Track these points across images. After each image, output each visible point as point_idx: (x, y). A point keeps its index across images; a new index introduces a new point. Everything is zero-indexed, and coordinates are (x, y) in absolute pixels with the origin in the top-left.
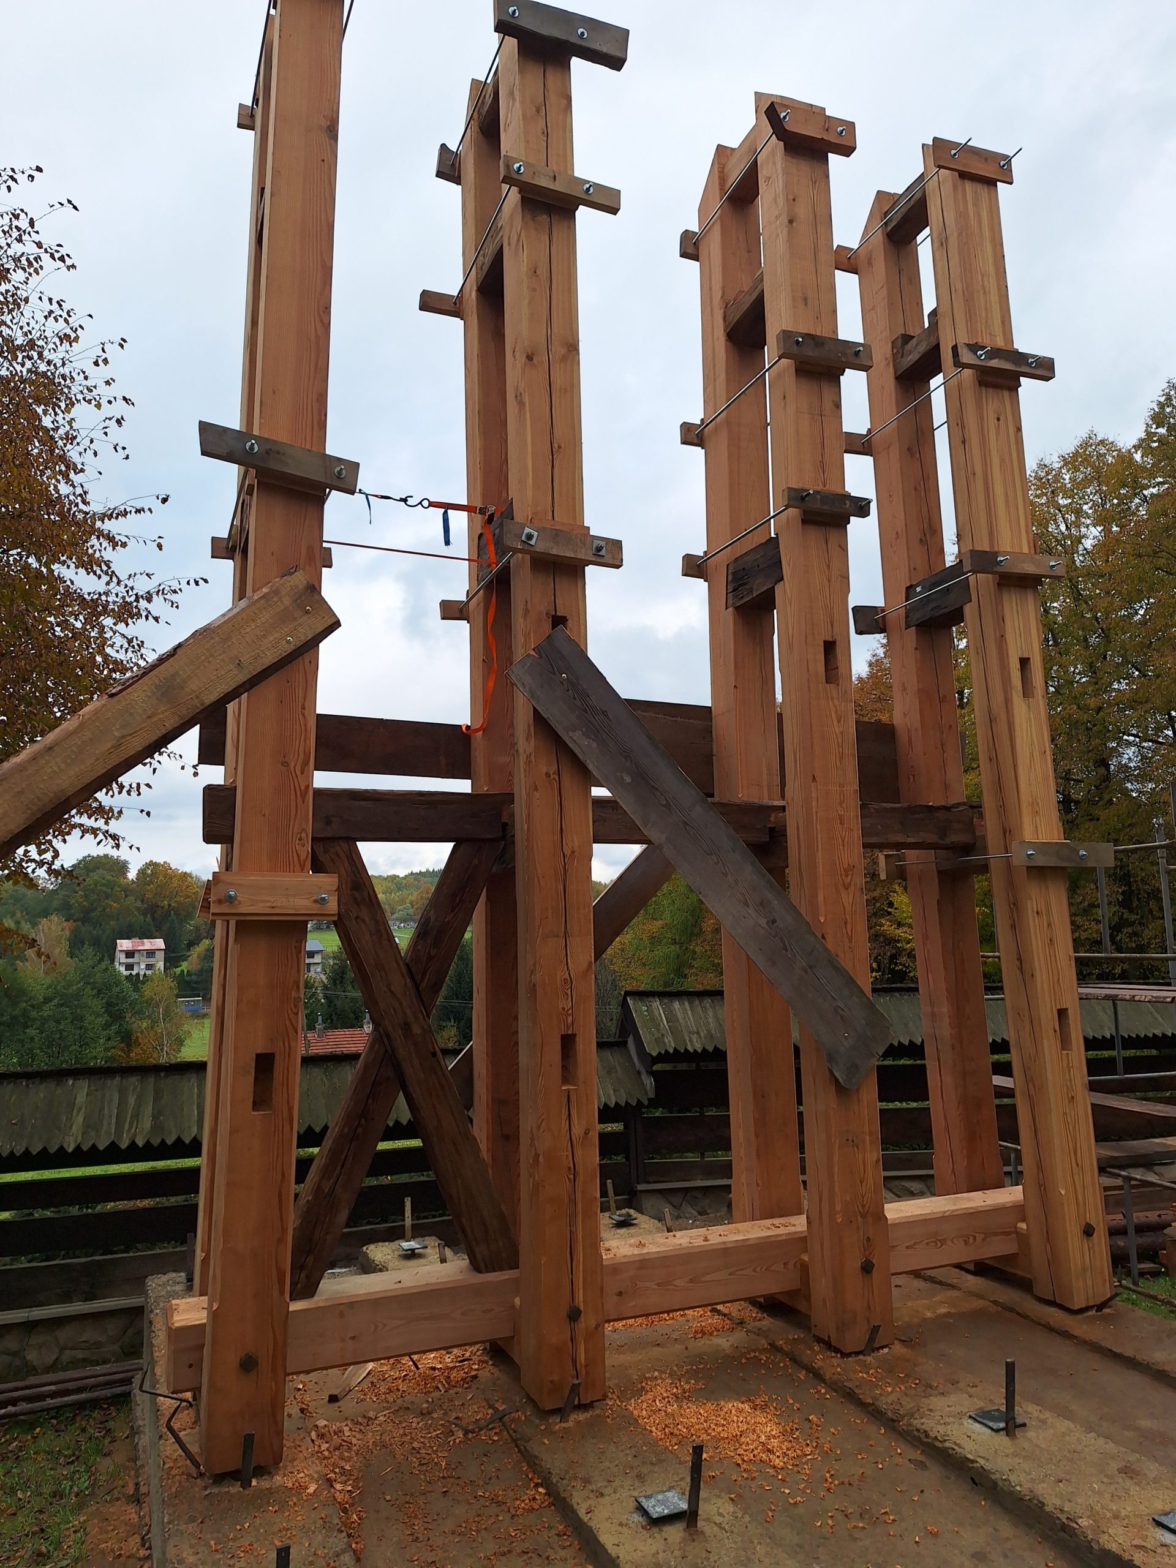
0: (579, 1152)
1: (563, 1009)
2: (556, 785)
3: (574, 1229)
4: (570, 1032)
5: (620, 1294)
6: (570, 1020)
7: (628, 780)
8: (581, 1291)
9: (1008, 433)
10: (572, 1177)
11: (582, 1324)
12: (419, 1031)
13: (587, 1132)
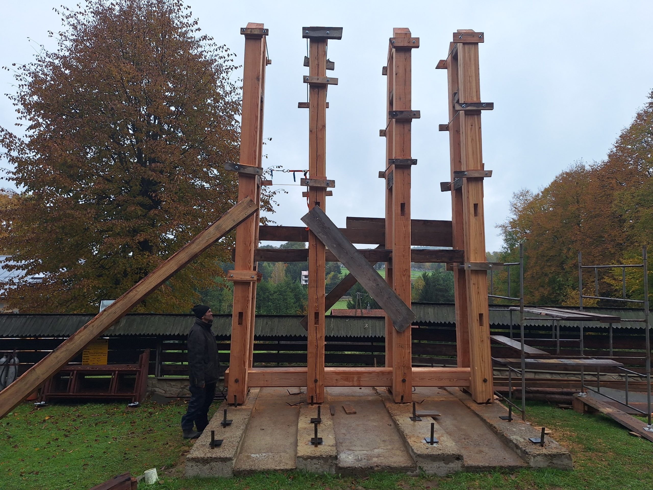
0: (319, 342)
1: (316, 306)
2: (315, 247)
3: (316, 360)
4: (317, 312)
6: (317, 309)
7: (335, 246)
8: (318, 376)
9: (475, 130)
10: (316, 348)
11: (318, 383)
13: (321, 337)
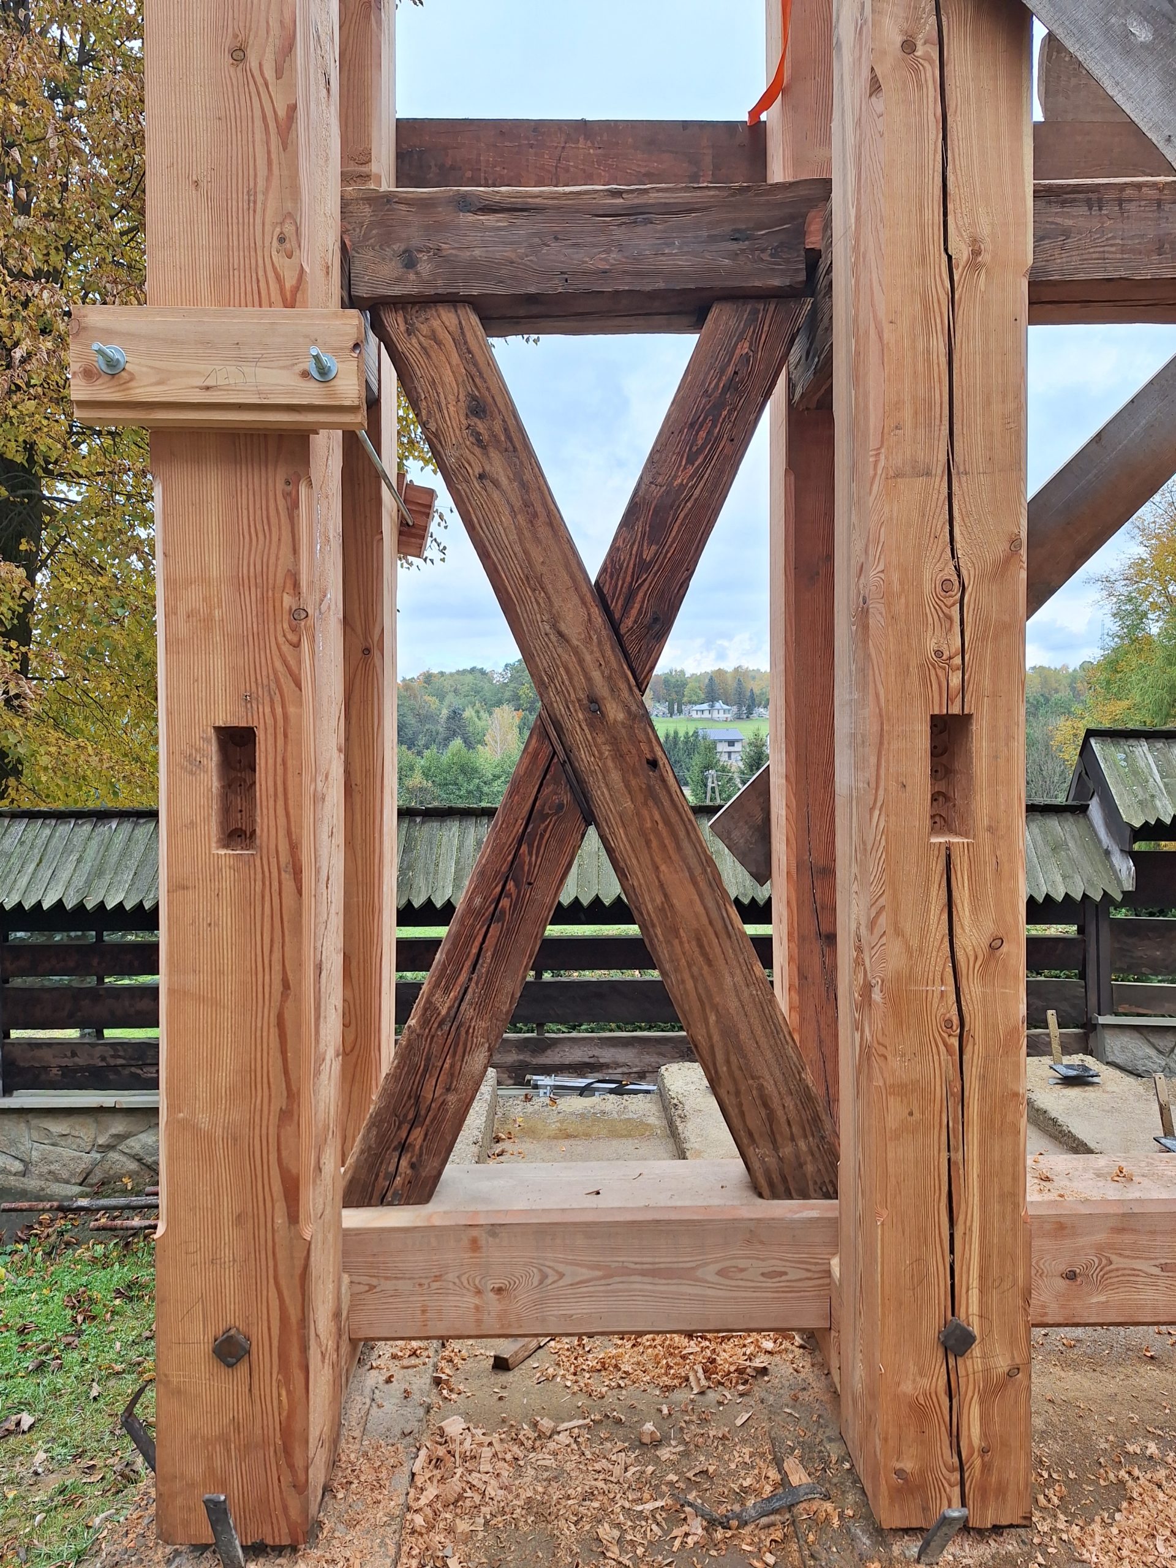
0: (973, 989)
1: (939, 653)
2: (931, 73)
3: (957, 1157)
4: (955, 710)
5: (1071, 1276)
6: (955, 680)
8: (974, 1294)
10: (955, 1042)
11: (973, 1363)
12: (621, 716)
13: (995, 945)
